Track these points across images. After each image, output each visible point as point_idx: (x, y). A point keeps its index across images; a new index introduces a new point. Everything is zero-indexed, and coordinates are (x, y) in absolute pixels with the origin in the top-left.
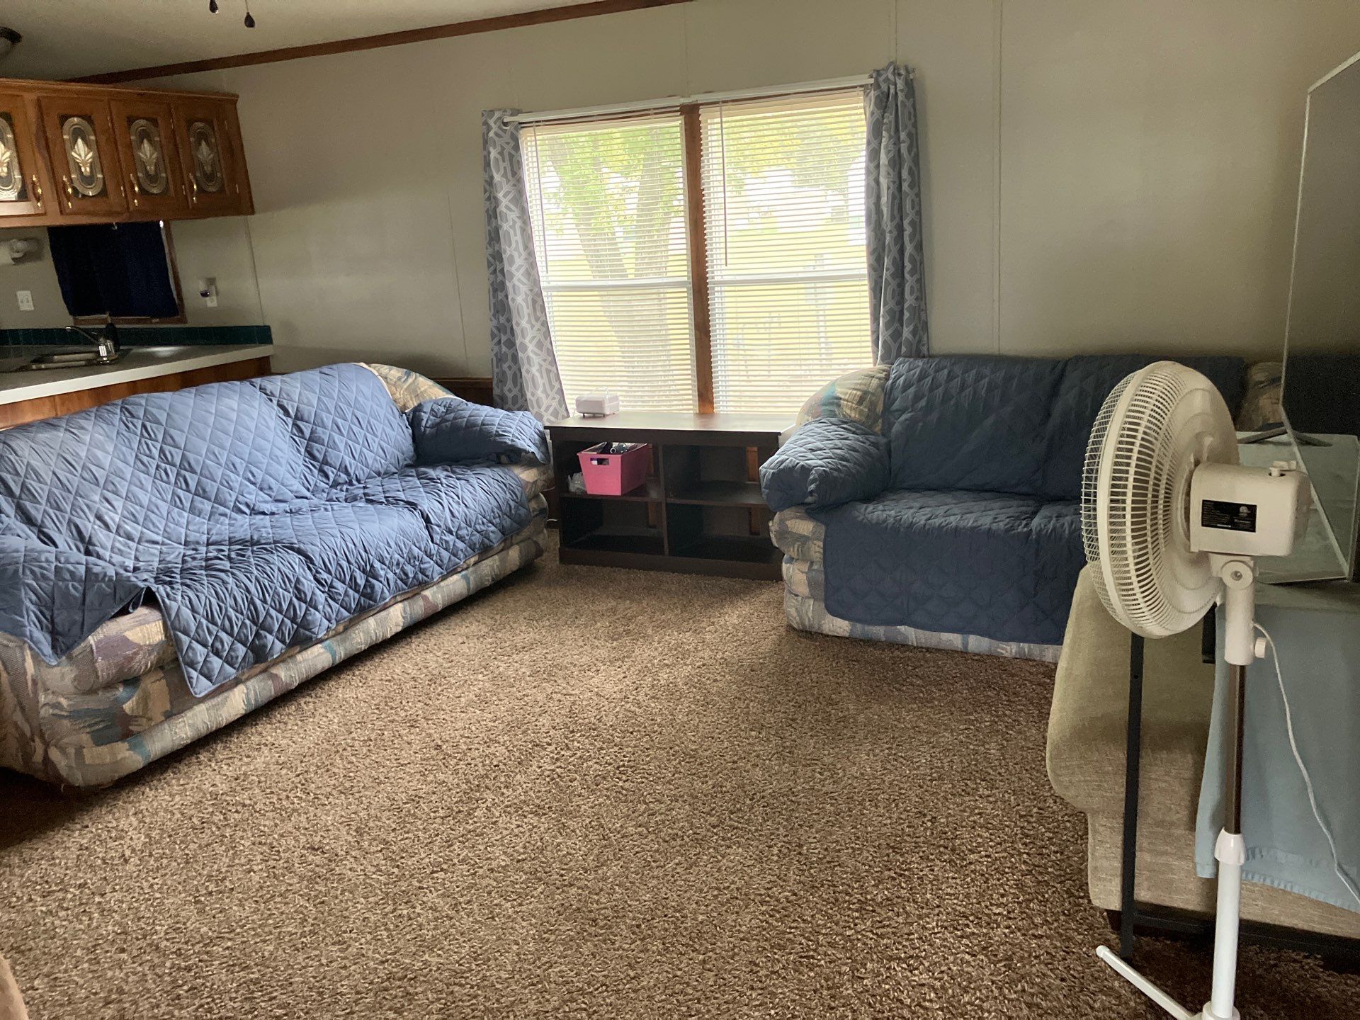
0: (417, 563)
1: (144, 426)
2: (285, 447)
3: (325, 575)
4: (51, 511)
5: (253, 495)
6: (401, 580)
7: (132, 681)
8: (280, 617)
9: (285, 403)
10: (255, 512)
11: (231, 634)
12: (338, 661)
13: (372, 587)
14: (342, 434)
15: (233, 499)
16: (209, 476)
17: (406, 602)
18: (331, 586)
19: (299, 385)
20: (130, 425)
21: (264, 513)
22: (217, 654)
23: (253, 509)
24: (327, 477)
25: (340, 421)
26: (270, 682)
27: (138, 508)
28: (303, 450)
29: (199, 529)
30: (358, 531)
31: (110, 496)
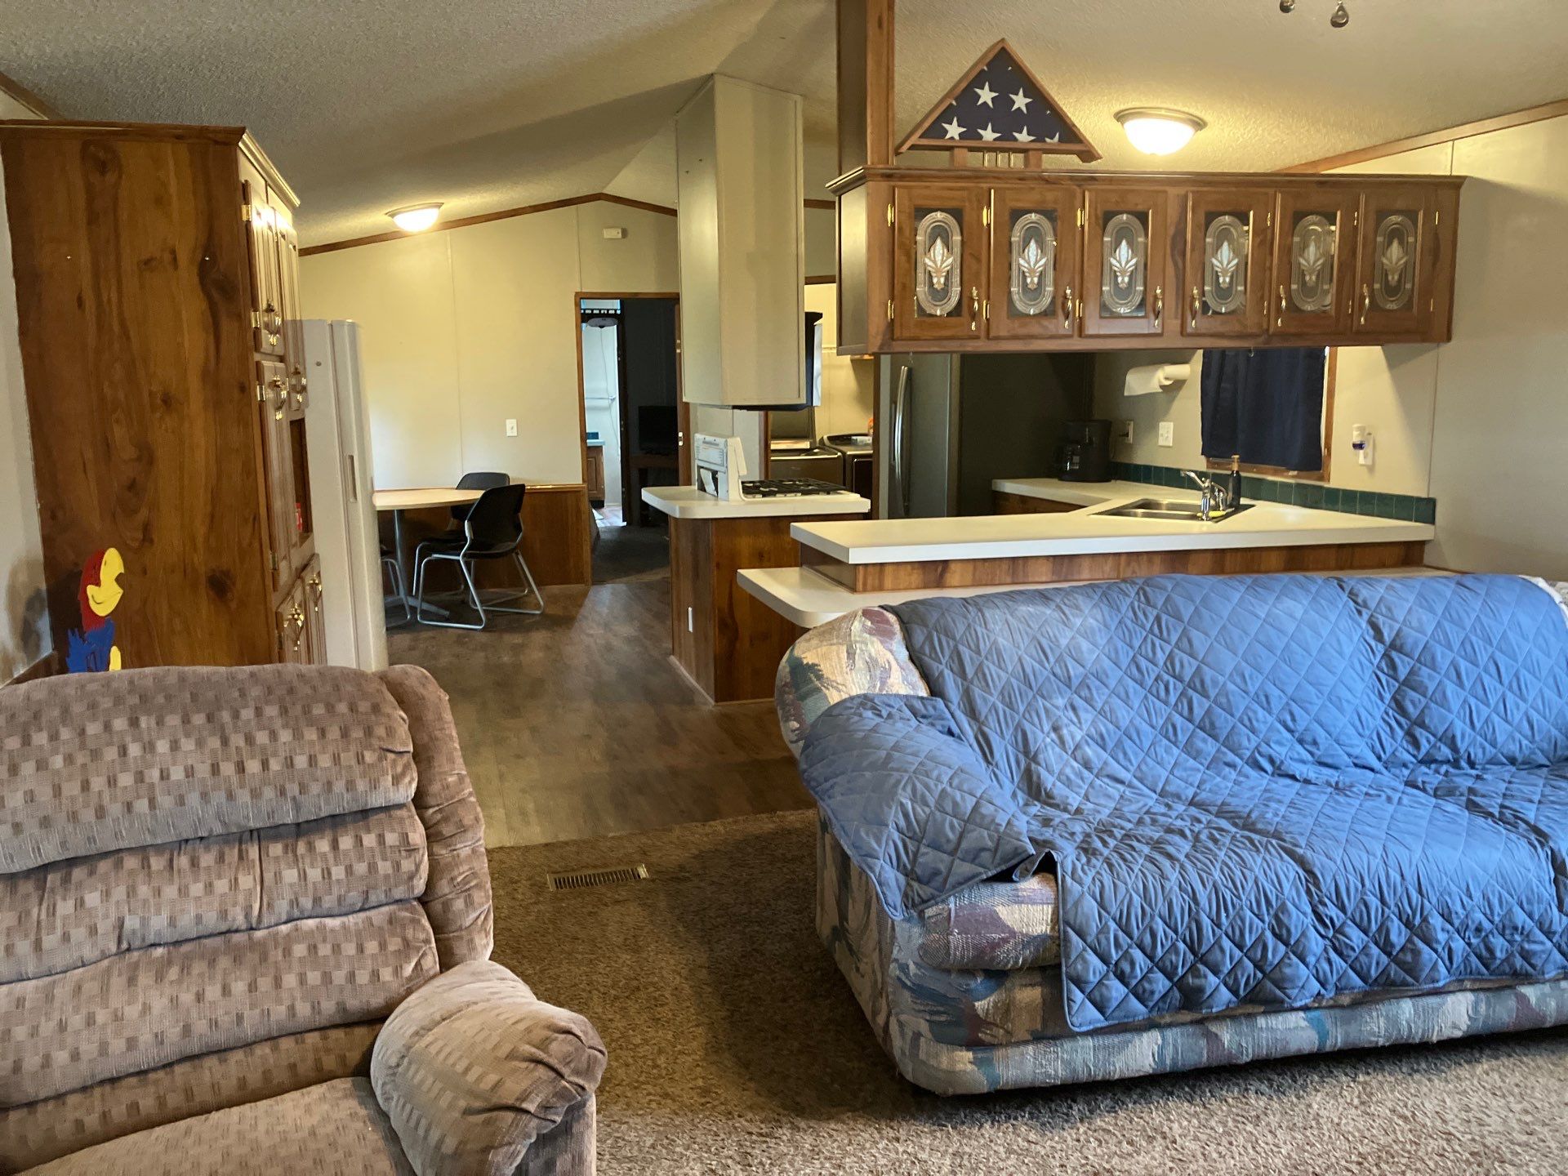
0: (1518, 938)
1: (1158, 619)
2: (1359, 687)
3: (1332, 911)
4: (1000, 706)
5: (1285, 749)
6: (1479, 957)
7: (998, 975)
8: (1238, 953)
9: (1381, 620)
10: (1280, 772)
11: (1151, 958)
12: (1328, 1047)
13: (1416, 953)
14: (1461, 684)
15: (1254, 744)
16: (1225, 706)
17: (1482, 995)
18: (1339, 931)
19: (1412, 598)
20: (1140, 614)
21: (1293, 777)
22: (1122, 977)
23: (1279, 768)
24: (1416, 744)
25: (1463, 665)
26: (1203, 1043)
27: (1111, 727)
28: (1388, 696)
29: (1189, 777)
30: (1418, 854)
31: (1079, 702)
